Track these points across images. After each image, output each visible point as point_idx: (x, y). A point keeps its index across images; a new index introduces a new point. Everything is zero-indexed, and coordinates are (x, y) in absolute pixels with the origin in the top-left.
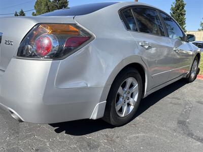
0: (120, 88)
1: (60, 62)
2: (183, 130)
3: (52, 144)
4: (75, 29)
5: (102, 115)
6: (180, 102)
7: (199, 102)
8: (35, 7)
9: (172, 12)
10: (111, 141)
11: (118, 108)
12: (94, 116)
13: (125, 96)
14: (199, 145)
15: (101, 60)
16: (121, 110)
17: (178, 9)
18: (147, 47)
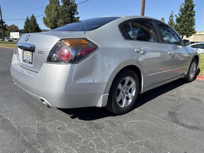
0: (120, 85)
1: (76, 66)
2: (172, 118)
3: (69, 125)
4: (86, 42)
5: (105, 104)
6: (174, 98)
7: (192, 99)
8: (45, 12)
9: (181, 13)
10: (113, 124)
11: (118, 100)
12: (100, 104)
13: (124, 91)
14: (181, 129)
15: (105, 64)
16: (121, 102)
17: (187, 10)
18: (142, 52)
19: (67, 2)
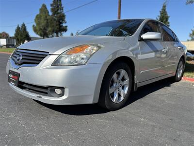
8: (35, 20)
19: (56, 12)
